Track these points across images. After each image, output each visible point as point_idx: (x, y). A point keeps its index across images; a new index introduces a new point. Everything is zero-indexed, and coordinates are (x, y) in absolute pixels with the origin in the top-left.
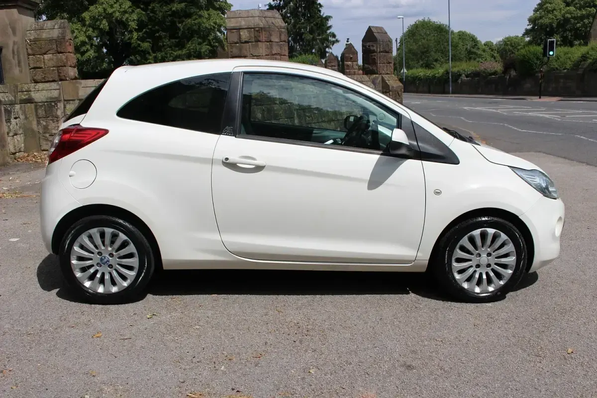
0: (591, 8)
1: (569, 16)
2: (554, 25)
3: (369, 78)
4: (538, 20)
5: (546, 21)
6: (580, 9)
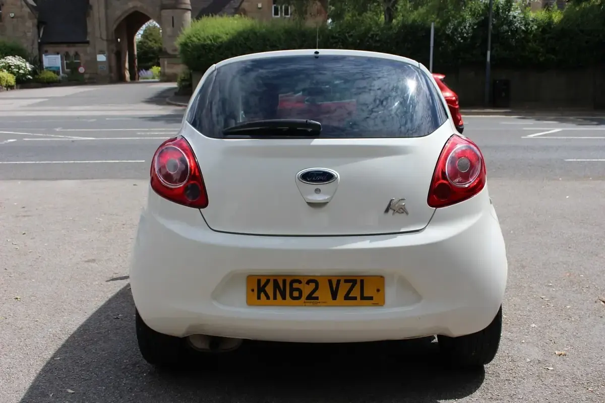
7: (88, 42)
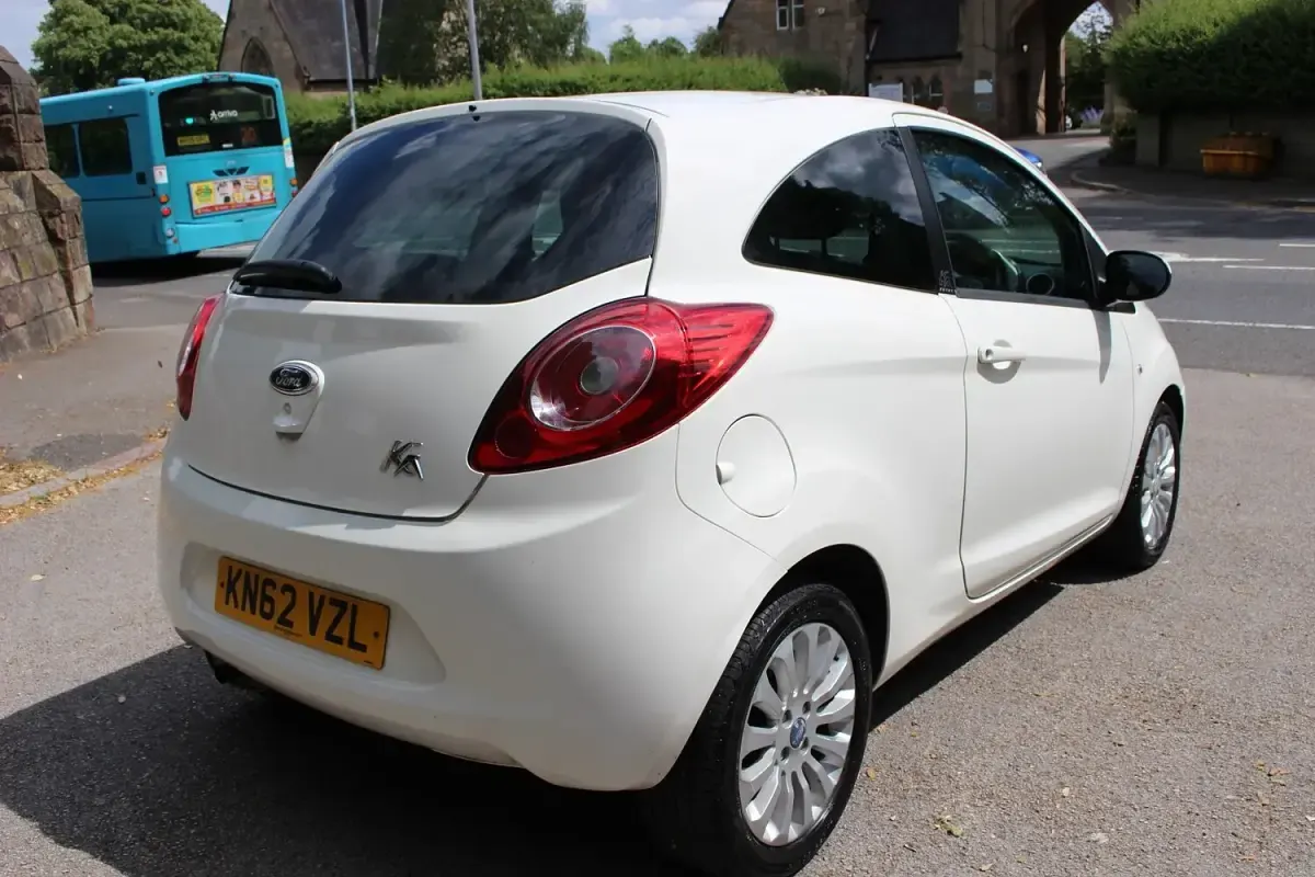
0: (166, 27)
1: (124, 44)
2: (95, 62)
3: (7, 182)
4: (57, 49)
5: (73, 52)
6: (145, 31)
7: (959, 56)
